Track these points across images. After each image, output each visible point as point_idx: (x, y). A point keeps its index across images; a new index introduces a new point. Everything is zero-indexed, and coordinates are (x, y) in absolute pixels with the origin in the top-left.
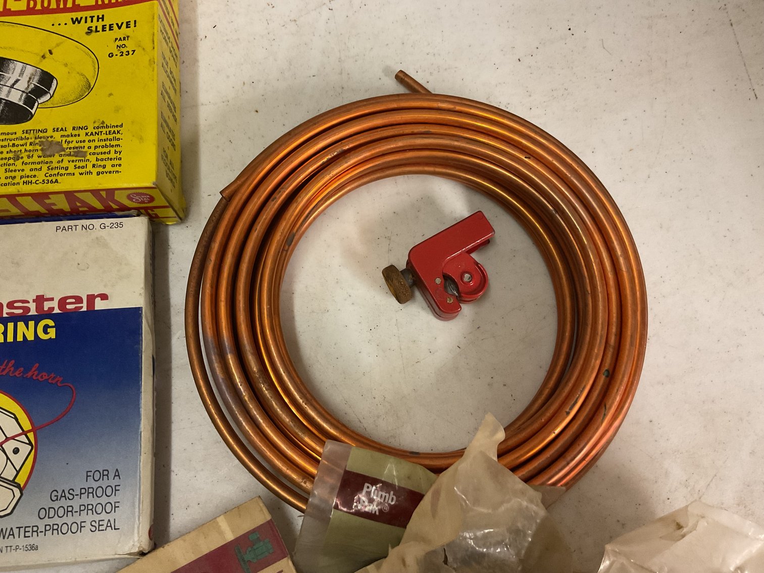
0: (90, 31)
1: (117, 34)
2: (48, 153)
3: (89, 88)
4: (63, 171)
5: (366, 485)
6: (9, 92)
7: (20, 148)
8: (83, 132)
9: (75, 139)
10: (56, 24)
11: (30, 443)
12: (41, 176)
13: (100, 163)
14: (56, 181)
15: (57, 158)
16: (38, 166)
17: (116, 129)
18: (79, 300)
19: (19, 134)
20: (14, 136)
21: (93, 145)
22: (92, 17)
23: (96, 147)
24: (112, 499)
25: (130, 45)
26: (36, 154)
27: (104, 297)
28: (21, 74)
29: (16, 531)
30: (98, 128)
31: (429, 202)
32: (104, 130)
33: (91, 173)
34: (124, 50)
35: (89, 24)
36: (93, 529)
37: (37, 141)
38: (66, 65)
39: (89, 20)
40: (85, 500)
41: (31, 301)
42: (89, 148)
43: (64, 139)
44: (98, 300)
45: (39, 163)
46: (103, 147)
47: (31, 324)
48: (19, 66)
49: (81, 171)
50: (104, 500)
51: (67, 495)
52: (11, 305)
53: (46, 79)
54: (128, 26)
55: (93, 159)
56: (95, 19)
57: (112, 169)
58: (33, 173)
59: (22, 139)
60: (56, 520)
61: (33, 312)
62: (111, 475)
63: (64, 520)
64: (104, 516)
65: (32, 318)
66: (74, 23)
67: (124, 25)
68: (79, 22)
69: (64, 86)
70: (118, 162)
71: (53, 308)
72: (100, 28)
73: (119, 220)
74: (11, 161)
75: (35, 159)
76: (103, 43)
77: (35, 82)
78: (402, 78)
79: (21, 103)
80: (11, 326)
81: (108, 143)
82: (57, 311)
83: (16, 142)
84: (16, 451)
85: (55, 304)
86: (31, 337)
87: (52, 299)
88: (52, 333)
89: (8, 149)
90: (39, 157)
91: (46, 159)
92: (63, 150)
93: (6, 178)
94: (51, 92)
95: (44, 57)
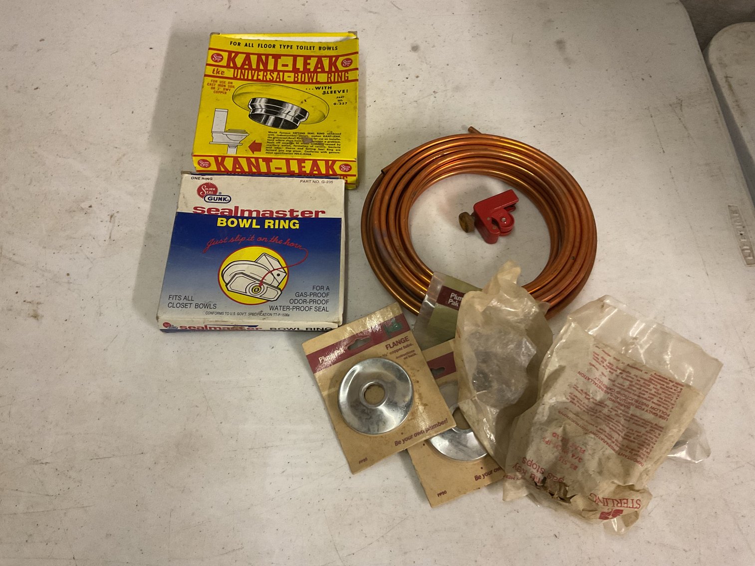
0: (324, 93)
1: (338, 94)
2: (305, 142)
3: (325, 117)
4: (313, 150)
5: (452, 293)
6: (286, 116)
7: (292, 139)
8: (322, 135)
9: (318, 138)
10: (308, 89)
11: (285, 272)
12: (303, 152)
13: (330, 148)
14: (310, 154)
15: (310, 145)
16: (302, 148)
17: (338, 135)
18: (311, 212)
19: (292, 134)
20: (289, 134)
21: (327, 141)
22: (326, 87)
23: (328, 142)
24: (326, 299)
25: (344, 100)
26: (300, 143)
27: (323, 212)
28: (292, 109)
29: (279, 308)
30: (329, 134)
31: (484, 188)
32: (332, 135)
33: (326, 152)
34: (342, 102)
35: (324, 90)
36: (316, 310)
37: (300, 137)
38: (313, 107)
39: (324, 88)
40: (312, 297)
41: (287, 211)
42: (325, 142)
43: (313, 137)
44: (320, 213)
45: (301, 146)
46: (332, 142)
47: (287, 221)
48: (291, 105)
49: (322, 151)
50: (321, 298)
51: (304, 295)
52: (277, 212)
53: (304, 112)
54: (343, 91)
55: (327, 146)
56: (327, 88)
57: (336, 152)
58: (299, 150)
59: (293, 136)
60: (298, 305)
61: (288, 216)
62: (325, 289)
63: (302, 305)
64: (321, 305)
65: (288, 219)
66: (317, 89)
67: (342, 91)
68: (319, 89)
69: (312, 115)
70: (339, 149)
71: (298, 215)
72: (329, 92)
73: (331, 180)
74: (289, 145)
75: (300, 144)
76: (331, 99)
77: (298, 113)
78: (472, 130)
79: (292, 121)
80: (277, 221)
81: (334, 141)
82: (300, 216)
83: (291, 137)
84: (278, 275)
85: (299, 214)
86: (287, 227)
87: (298, 211)
88: (297, 226)
89: (287, 139)
90: (302, 144)
91: (305, 145)
92: (313, 142)
93: (287, 151)
94: (306, 117)
95: (302, 102)
